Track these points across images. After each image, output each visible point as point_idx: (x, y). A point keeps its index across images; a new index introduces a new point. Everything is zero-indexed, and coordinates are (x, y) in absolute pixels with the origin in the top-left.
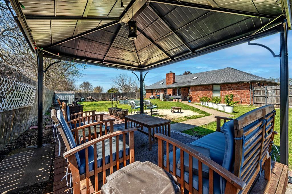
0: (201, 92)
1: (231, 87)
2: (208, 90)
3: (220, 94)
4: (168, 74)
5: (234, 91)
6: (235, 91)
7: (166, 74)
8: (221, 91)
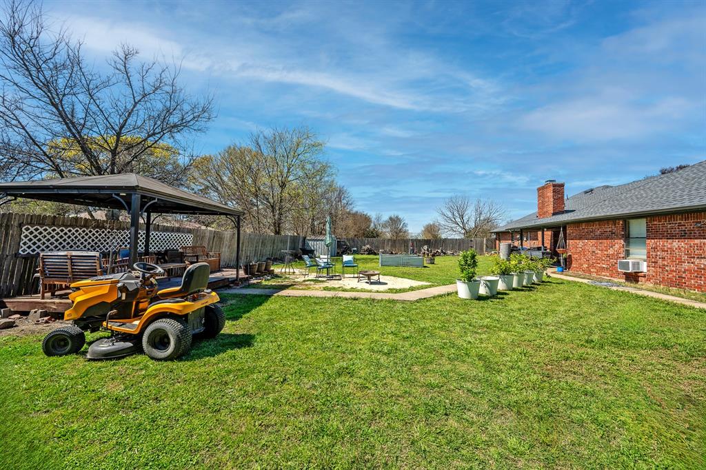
0: (594, 241)
1: (680, 225)
2: (611, 236)
3: (645, 251)
4: (543, 188)
5: (692, 242)
6: (697, 241)
7: (539, 189)
8: (648, 241)
